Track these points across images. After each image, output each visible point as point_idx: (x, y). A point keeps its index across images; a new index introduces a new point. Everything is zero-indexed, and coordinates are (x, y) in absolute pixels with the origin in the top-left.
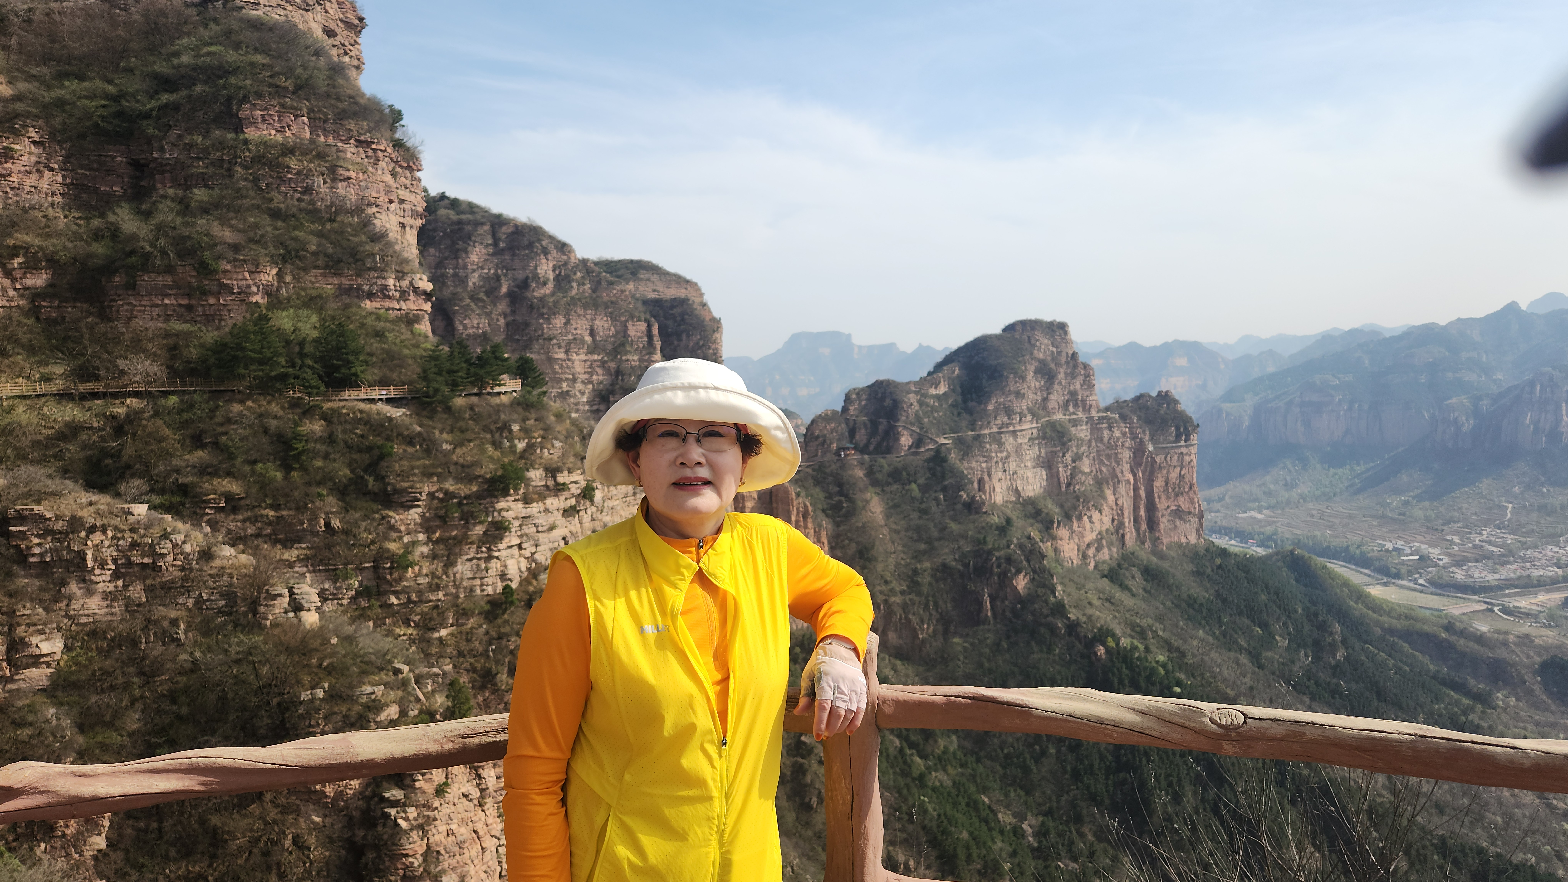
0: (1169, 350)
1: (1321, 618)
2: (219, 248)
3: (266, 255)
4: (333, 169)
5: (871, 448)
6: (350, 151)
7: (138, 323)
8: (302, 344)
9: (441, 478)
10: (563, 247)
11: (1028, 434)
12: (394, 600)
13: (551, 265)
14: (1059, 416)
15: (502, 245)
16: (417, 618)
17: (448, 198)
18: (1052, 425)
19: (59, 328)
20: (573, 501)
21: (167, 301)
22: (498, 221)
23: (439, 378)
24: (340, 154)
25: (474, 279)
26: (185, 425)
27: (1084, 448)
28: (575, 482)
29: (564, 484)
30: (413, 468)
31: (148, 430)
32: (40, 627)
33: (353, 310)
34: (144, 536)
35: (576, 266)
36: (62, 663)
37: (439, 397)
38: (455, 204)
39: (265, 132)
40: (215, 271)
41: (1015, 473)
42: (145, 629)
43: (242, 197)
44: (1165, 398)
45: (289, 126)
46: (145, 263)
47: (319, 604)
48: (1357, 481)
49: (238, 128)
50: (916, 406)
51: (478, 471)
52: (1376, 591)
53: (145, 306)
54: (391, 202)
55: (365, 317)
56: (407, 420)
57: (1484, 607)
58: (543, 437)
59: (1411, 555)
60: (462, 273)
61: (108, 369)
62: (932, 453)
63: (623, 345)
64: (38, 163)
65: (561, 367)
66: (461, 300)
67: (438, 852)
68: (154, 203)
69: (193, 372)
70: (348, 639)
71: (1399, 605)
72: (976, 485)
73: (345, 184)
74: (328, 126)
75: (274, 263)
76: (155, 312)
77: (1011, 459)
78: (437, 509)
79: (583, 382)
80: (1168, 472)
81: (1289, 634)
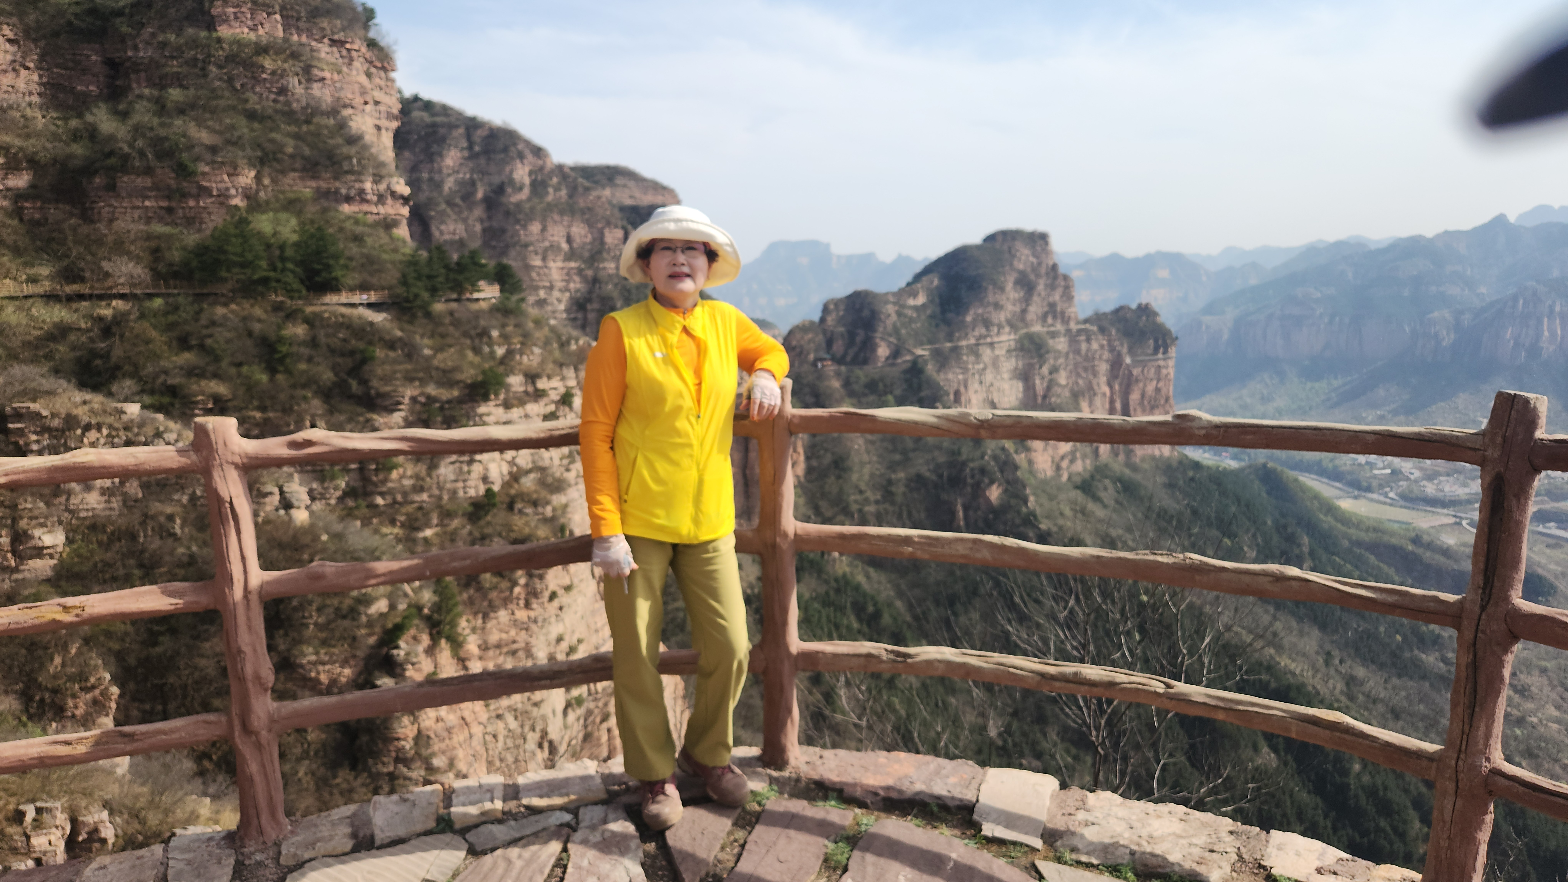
0: (1150, 261)
1: (1289, 530)
2: (197, 150)
3: (244, 157)
4: (307, 70)
5: (848, 359)
6: (324, 50)
7: (120, 225)
8: (282, 247)
9: (423, 382)
10: (538, 152)
11: (1005, 346)
12: (380, 501)
13: (527, 169)
14: (1037, 328)
15: (477, 149)
16: (402, 518)
17: (421, 100)
18: (1030, 337)
19: (42, 229)
20: (552, 407)
21: (147, 203)
22: (472, 124)
23: (419, 284)
24: (315, 54)
25: (449, 184)
26: (171, 327)
27: (1061, 361)
28: (555, 389)
29: (543, 391)
30: (395, 372)
31: (135, 331)
32: (42, 520)
33: (332, 214)
34: (138, 434)
35: (552, 172)
36: (64, 555)
37: (418, 302)
38: (428, 106)
39: (238, 30)
40: (193, 173)
41: (992, 385)
42: (143, 523)
43: (217, 97)
44: (1145, 310)
45: (262, 24)
46: (124, 164)
47: (309, 502)
48: (1333, 395)
49: (211, 25)
50: (894, 317)
51: (459, 376)
52: (1346, 504)
53: (126, 208)
54: (366, 103)
55: (344, 221)
56: (388, 325)
57: (1452, 520)
58: (522, 344)
59: (1384, 468)
60: (437, 177)
61: (92, 271)
62: (909, 365)
63: (599, 252)
64: (14, 61)
65: (538, 274)
66: (437, 204)
67: (429, 737)
68: (131, 103)
69: (176, 275)
70: (337, 537)
71: (1368, 518)
72: (952, 397)
73: (319, 85)
74: (302, 24)
75: (252, 165)
76: (137, 214)
77: (988, 371)
78: (419, 413)
79: (561, 290)
80: (1145, 386)
81: (1258, 545)
